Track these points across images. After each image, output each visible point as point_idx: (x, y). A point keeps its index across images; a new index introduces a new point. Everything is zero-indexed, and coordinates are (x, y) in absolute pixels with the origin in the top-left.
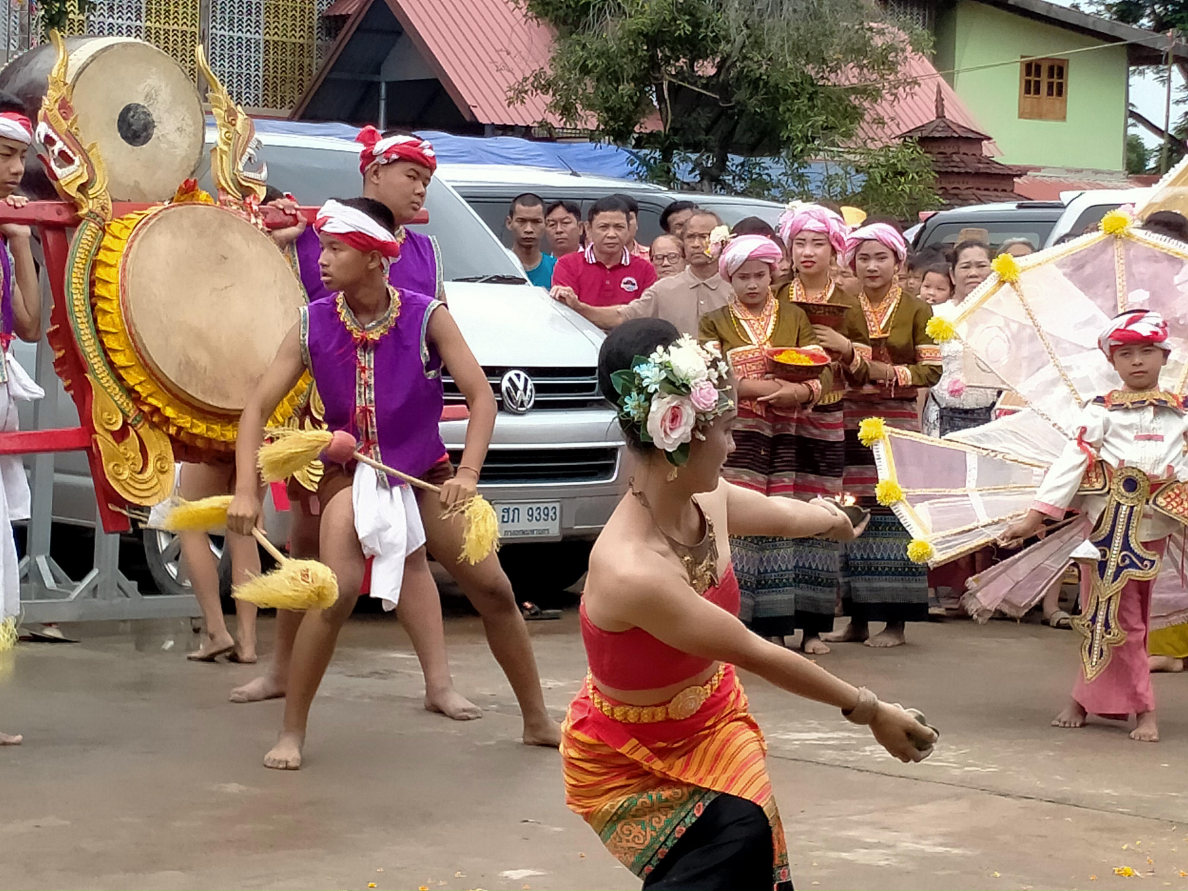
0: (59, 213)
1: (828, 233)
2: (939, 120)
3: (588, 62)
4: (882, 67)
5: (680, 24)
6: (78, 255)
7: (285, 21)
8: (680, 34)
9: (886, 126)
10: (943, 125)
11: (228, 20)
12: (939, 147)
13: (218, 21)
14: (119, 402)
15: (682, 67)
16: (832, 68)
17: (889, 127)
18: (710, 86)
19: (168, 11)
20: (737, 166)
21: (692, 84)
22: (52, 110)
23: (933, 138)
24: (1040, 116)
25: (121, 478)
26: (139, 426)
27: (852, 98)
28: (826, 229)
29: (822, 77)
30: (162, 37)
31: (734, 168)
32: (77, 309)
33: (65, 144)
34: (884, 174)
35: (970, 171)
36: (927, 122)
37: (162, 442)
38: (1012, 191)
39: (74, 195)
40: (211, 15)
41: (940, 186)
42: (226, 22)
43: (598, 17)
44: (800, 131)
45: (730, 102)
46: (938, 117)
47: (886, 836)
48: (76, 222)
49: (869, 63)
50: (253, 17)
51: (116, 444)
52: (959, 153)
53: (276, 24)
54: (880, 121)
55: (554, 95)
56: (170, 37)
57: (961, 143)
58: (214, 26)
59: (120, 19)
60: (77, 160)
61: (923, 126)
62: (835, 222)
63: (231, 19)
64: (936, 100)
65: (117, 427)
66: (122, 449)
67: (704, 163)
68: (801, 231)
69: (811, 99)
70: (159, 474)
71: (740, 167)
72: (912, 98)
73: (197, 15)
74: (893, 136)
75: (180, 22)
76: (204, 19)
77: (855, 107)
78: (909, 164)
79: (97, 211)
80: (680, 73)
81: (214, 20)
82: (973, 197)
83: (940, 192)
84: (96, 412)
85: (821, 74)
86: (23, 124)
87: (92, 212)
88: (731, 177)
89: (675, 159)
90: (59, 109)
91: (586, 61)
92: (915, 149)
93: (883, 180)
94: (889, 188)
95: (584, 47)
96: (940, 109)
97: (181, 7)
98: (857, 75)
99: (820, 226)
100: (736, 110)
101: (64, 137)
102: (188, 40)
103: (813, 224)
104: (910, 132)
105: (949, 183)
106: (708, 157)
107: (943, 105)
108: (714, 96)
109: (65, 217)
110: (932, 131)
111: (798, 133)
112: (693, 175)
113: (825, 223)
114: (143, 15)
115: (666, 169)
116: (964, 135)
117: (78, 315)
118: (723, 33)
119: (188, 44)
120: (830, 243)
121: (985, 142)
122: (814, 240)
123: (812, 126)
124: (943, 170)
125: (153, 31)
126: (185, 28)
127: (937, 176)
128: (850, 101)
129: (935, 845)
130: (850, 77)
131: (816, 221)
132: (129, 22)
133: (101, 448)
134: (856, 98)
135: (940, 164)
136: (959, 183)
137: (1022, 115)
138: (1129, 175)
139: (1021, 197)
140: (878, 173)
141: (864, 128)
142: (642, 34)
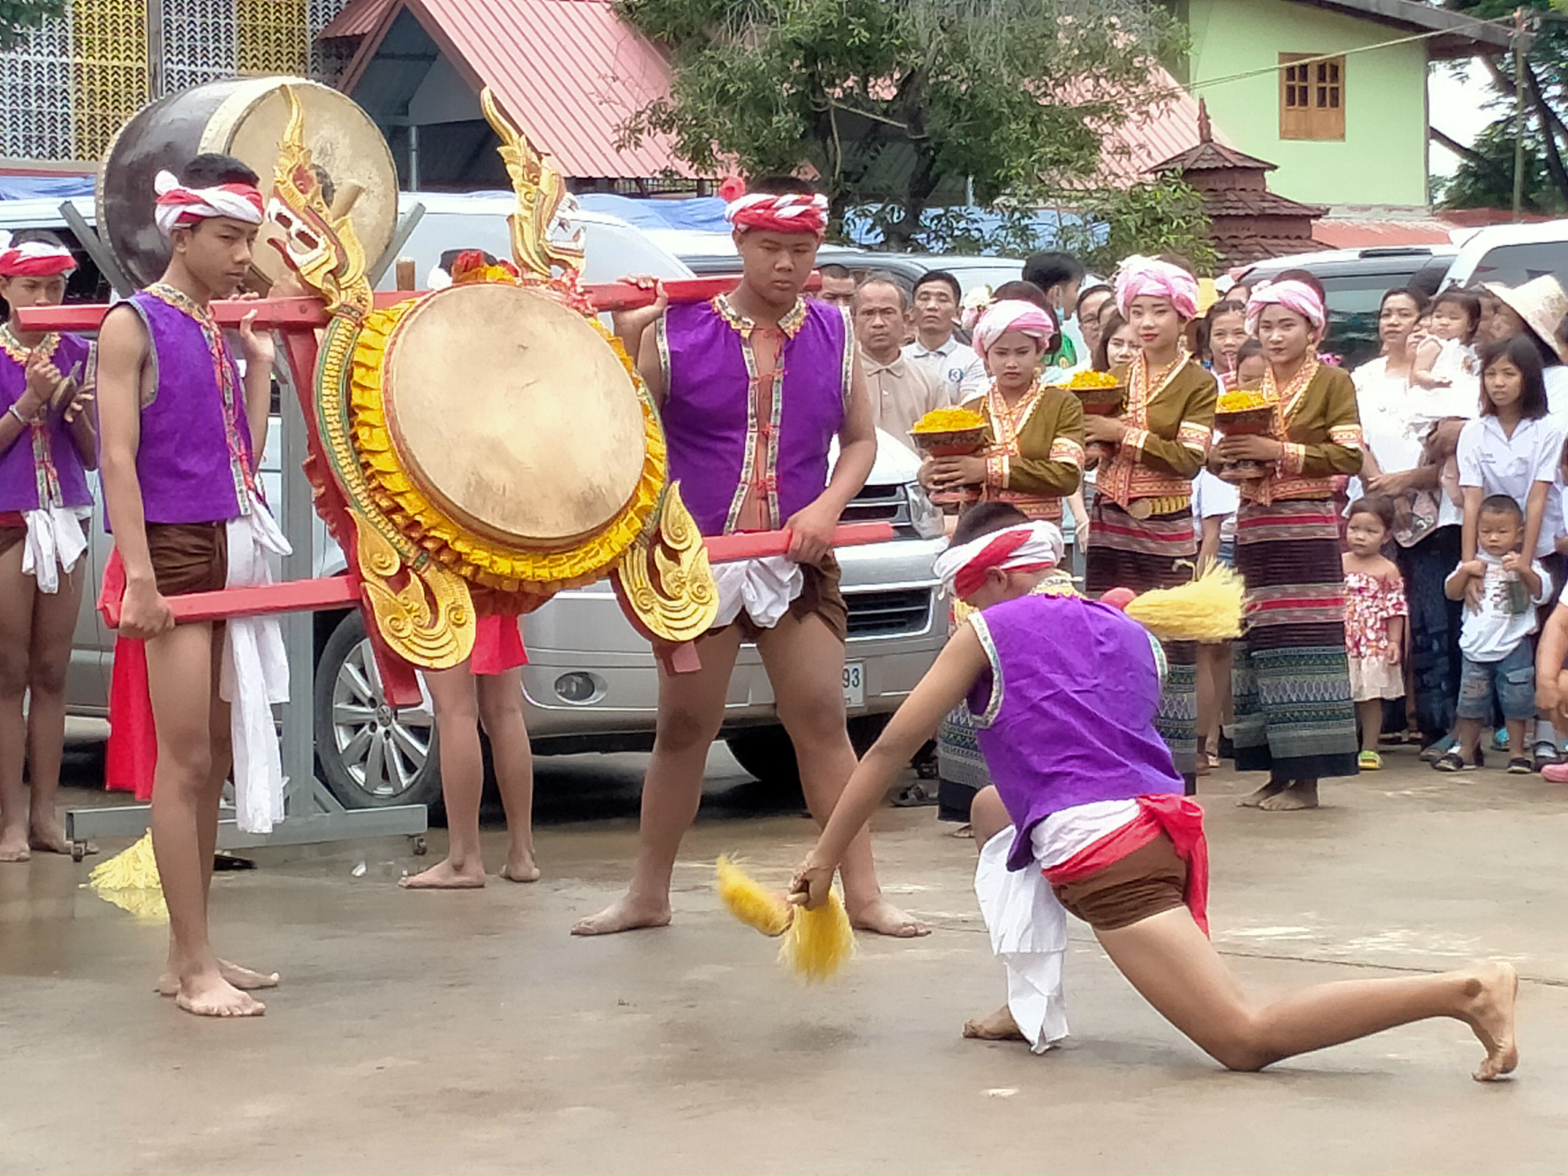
0: (303, 311)
1: (1170, 296)
2: (1204, 145)
3: (729, 86)
4: (1125, 76)
5: (853, 29)
6: (329, 360)
7: (266, 48)
8: (854, 42)
9: (1133, 157)
10: (1210, 151)
11: (187, 49)
12: (1208, 183)
13: (175, 52)
14: (395, 541)
15: (852, 88)
16: (1057, 80)
17: (1138, 157)
18: (891, 112)
19: (104, 41)
20: (932, 220)
21: (868, 111)
22: (284, 183)
23: (1199, 170)
24: (1310, 135)
25: (401, 635)
26: (423, 569)
27: (1087, 120)
28: (1167, 292)
29: (1045, 94)
30: (98, 77)
31: (928, 223)
32: (330, 427)
33: (305, 223)
34: (1139, 223)
35: (1251, 212)
36: (1189, 147)
37: (455, 586)
38: (1309, 237)
39: (319, 285)
40: (163, 45)
41: (1213, 235)
42: (186, 53)
43: (738, 26)
44: (1023, 169)
45: (922, 132)
46: (1203, 141)
48: (324, 319)
49: (1109, 71)
50: (223, 45)
51: (393, 595)
52: (1234, 189)
53: (255, 52)
54: (1124, 150)
55: (679, 133)
56: (109, 77)
57: (1237, 175)
58: (169, 59)
59: (39, 55)
60: (322, 241)
61: (1183, 154)
62: (1181, 281)
63: (192, 49)
64: (1199, 119)
65: (393, 571)
66: (400, 598)
67: (888, 217)
68: (1137, 296)
69: (1033, 124)
70: (454, 627)
71: (935, 222)
72: (1169, 116)
73: (146, 45)
74: (1143, 169)
75: (122, 56)
76: (155, 49)
77: (1088, 132)
78: (1171, 206)
79: (352, 304)
80: (848, 96)
81: (168, 51)
82: (1259, 248)
83: (1212, 243)
84: (364, 553)
85: (1043, 90)
86: (250, 199)
87: (345, 306)
88: (924, 235)
89: (849, 214)
90: (294, 180)
91: (725, 85)
92: (1179, 187)
93: (1139, 231)
94: (1147, 239)
95: (721, 66)
96: (1205, 131)
97: (122, 34)
98: (1092, 88)
99: (1159, 289)
100: (932, 145)
101: (304, 215)
102: (134, 80)
103: (1151, 287)
104: (1166, 163)
105: (1225, 230)
106: (893, 209)
107: (1209, 125)
108: (900, 125)
109: (310, 315)
110: (1196, 161)
111: (1020, 170)
112: (872, 235)
113: (1164, 284)
114: (70, 47)
115: (838, 227)
116: (1240, 164)
117: (332, 434)
118: (911, 39)
119: (134, 86)
120: (1175, 308)
121: (1267, 174)
122: (1155, 306)
123: (1039, 160)
124: (1215, 213)
125: (85, 70)
126: (128, 63)
127: (1210, 221)
128: (1085, 125)
130: (1083, 90)
131: (1155, 283)
132: (52, 59)
133: (372, 599)
134: (1092, 120)
135: (1210, 206)
136: (1237, 230)
137: (1284, 135)
138: (1435, 211)
139: (1322, 246)
140: (1132, 221)
141: (1106, 160)
142: (797, 44)
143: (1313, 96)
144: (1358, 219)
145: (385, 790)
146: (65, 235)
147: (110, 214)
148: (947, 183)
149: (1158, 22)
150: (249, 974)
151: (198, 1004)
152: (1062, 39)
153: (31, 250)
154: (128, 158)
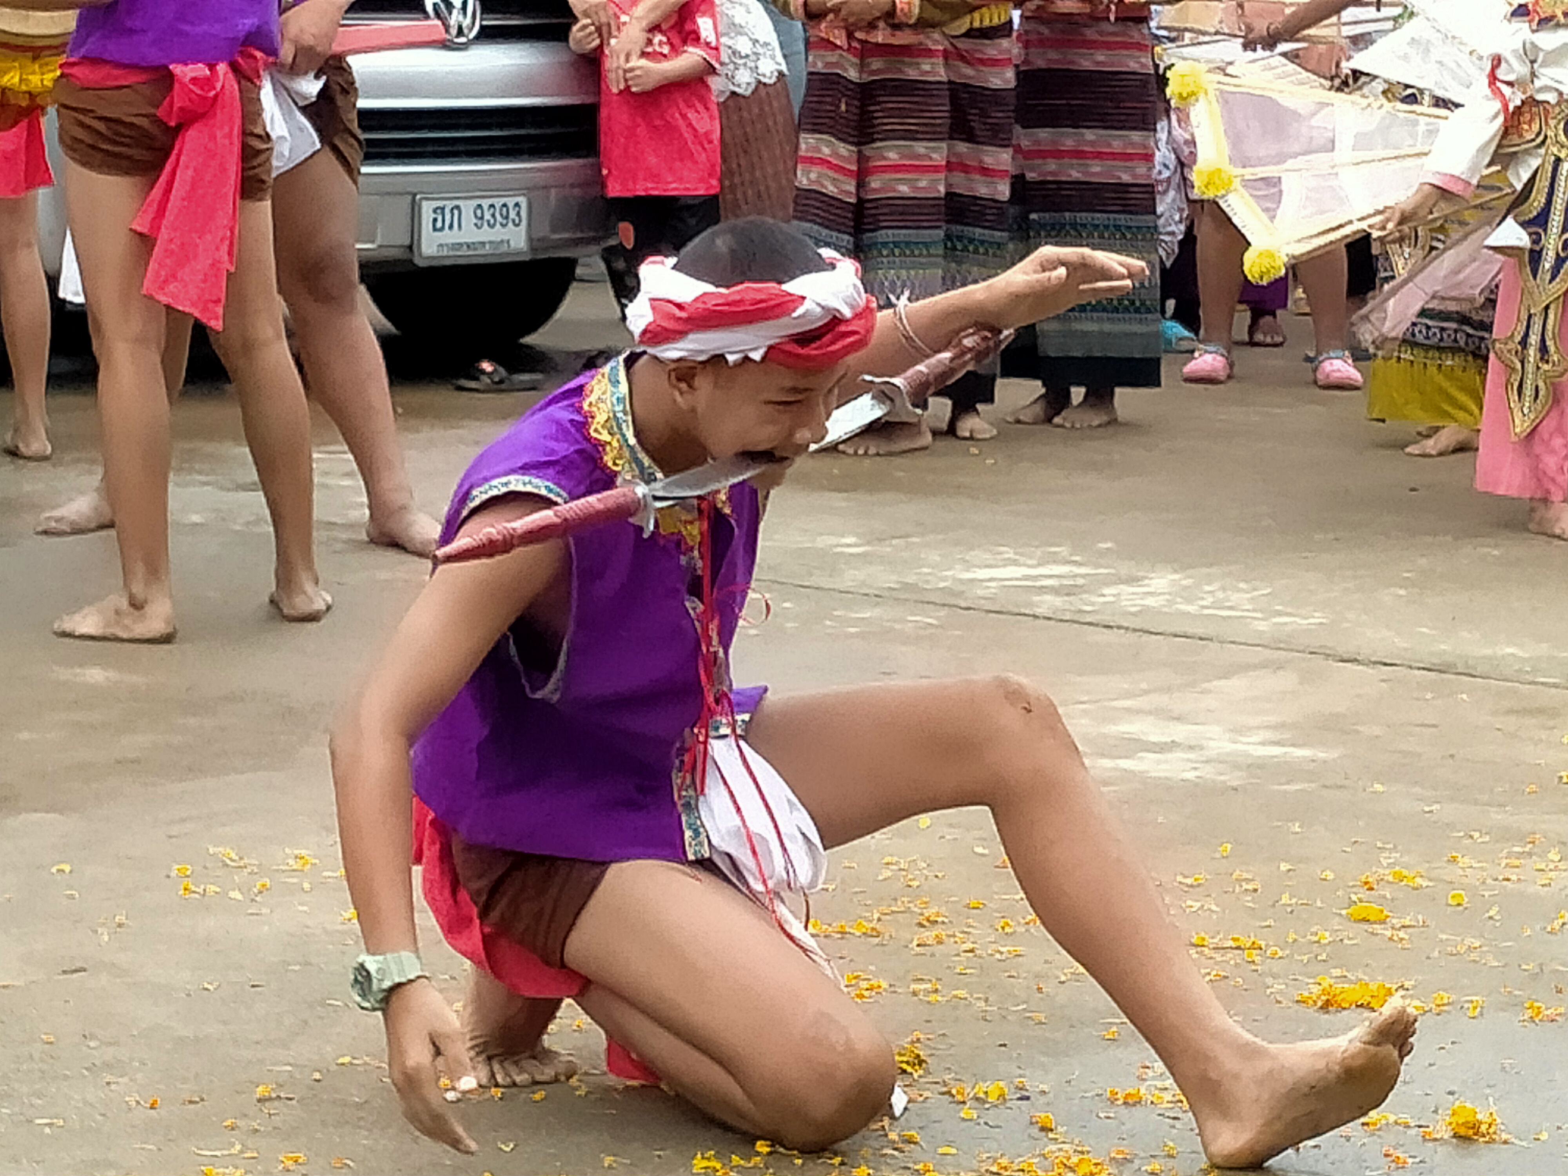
47: (1179, 732)
129: (1263, 744)
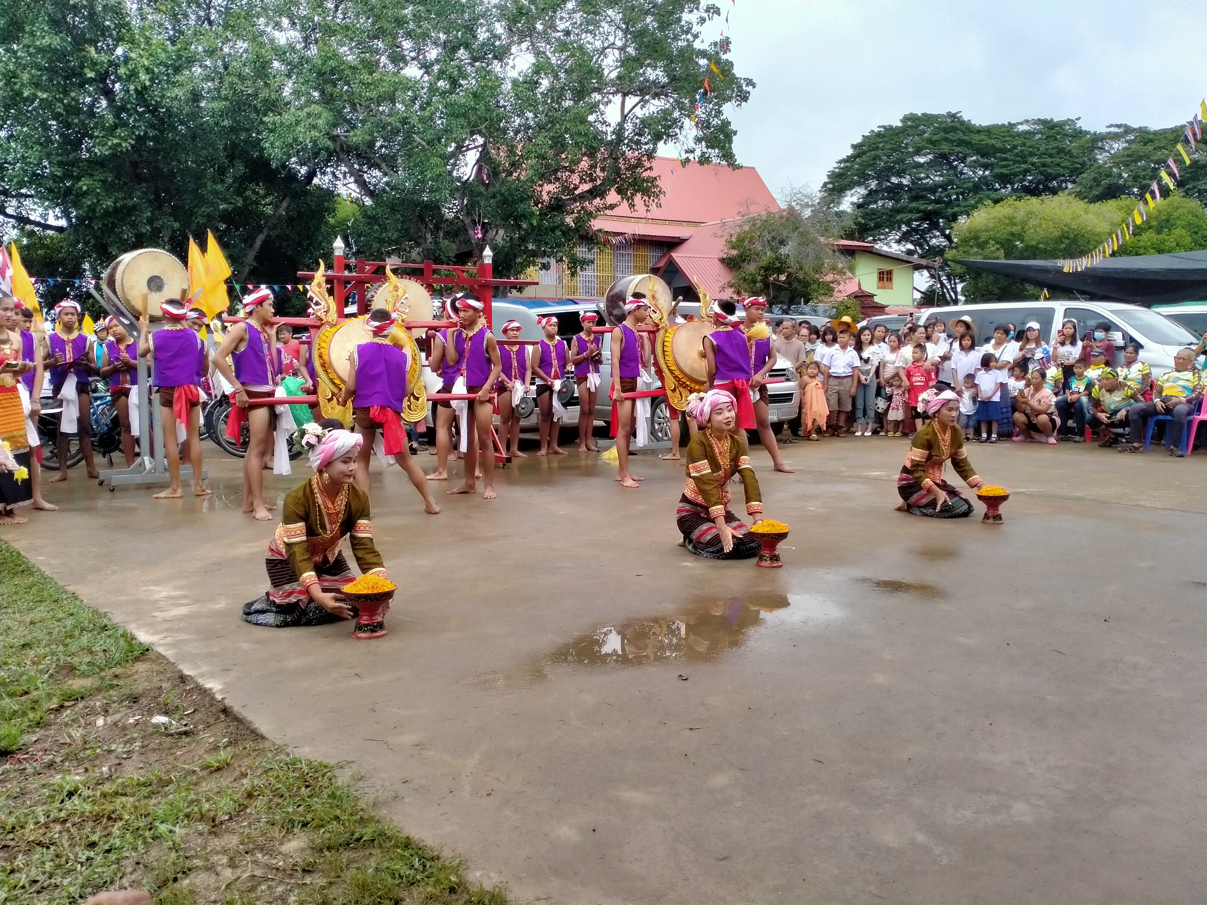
0: (653, 328)
2: (859, 290)
3: (746, 277)
4: (841, 274)
5: (776, 264)
6: (659, 339)
8: (776, 267)
10: (861, 292)
12: (860, 299)
14: (673, 381)
15: (775, 277)
16: (824, 275)
17: (843, 293)
18: (784, 283)
19: (603, 269)
21: (779, 283)
23: (858, 296)
24: (884, 288)
26: (679, 387)
27: (831, 284)
29: (821, 278)
30: (602, 278)
32: (659, 355)
35: (870, 306)
36: (856, 291)
38: (884, 312)
39: (657, 322)
40: (616, 270)
41: (861, 311)
42: (621, 272)
45: (792, 288)
48: (658, 330)
49: (837, 273)
50: (630, 270)
52: (867, 300)
53: (639, 269)
54: (840, 291)
55: (734, 288)
57: (867, 297)
58: (618, 273)
60: (658, 312)
61: (854, 292)
64: (858, 284)
65: (673, 389)
69: (818, 285)
72: (851, 283)
73: (612, 270)
74: (845, 296)
75: (608, 272)
76: (614, 271)
77: (832, 287)
78: (851, 305)
80: (774, 279)
84: (666, 384)
92: (853, 300)
95: (744, 272)
96: (859, 287)
97: (607, 268)
98: (833, 277)
100: (794, 290)
104: (850, 294)
105: (864, 310)
107: (860, 285)
108: (786, 286)
109: (655, 329)
110: (858, 294)
111: (815, 296)
116: (868, 295)
117: (660, 357)
118: (790, 266)
119: (610, 280)
121: (874, 297)
123: (819, 294)
124: (862, 306)
125: (599, 276)
126: (608, 274)
127: (860, 308)
130: (830, 277)
132: (592, 274)
134: (833, 284)
135: (860, 304)
136: (867, 310)
137: (878, 288)
138: (914, 307)
139: (887, 314)
140: (842, 308)
141: (835, 294)
142: (763, 267)
143: (885, 279)
144: (896, 308)
145: (666, 438)
146: (597, 312)
147: (607, 307)
148: (796, 300)
149: (850, 261)
150: (636, 478)
151: (625, 484)
152: (826, 265)
153: (589, 314)
154: (611, 294)
